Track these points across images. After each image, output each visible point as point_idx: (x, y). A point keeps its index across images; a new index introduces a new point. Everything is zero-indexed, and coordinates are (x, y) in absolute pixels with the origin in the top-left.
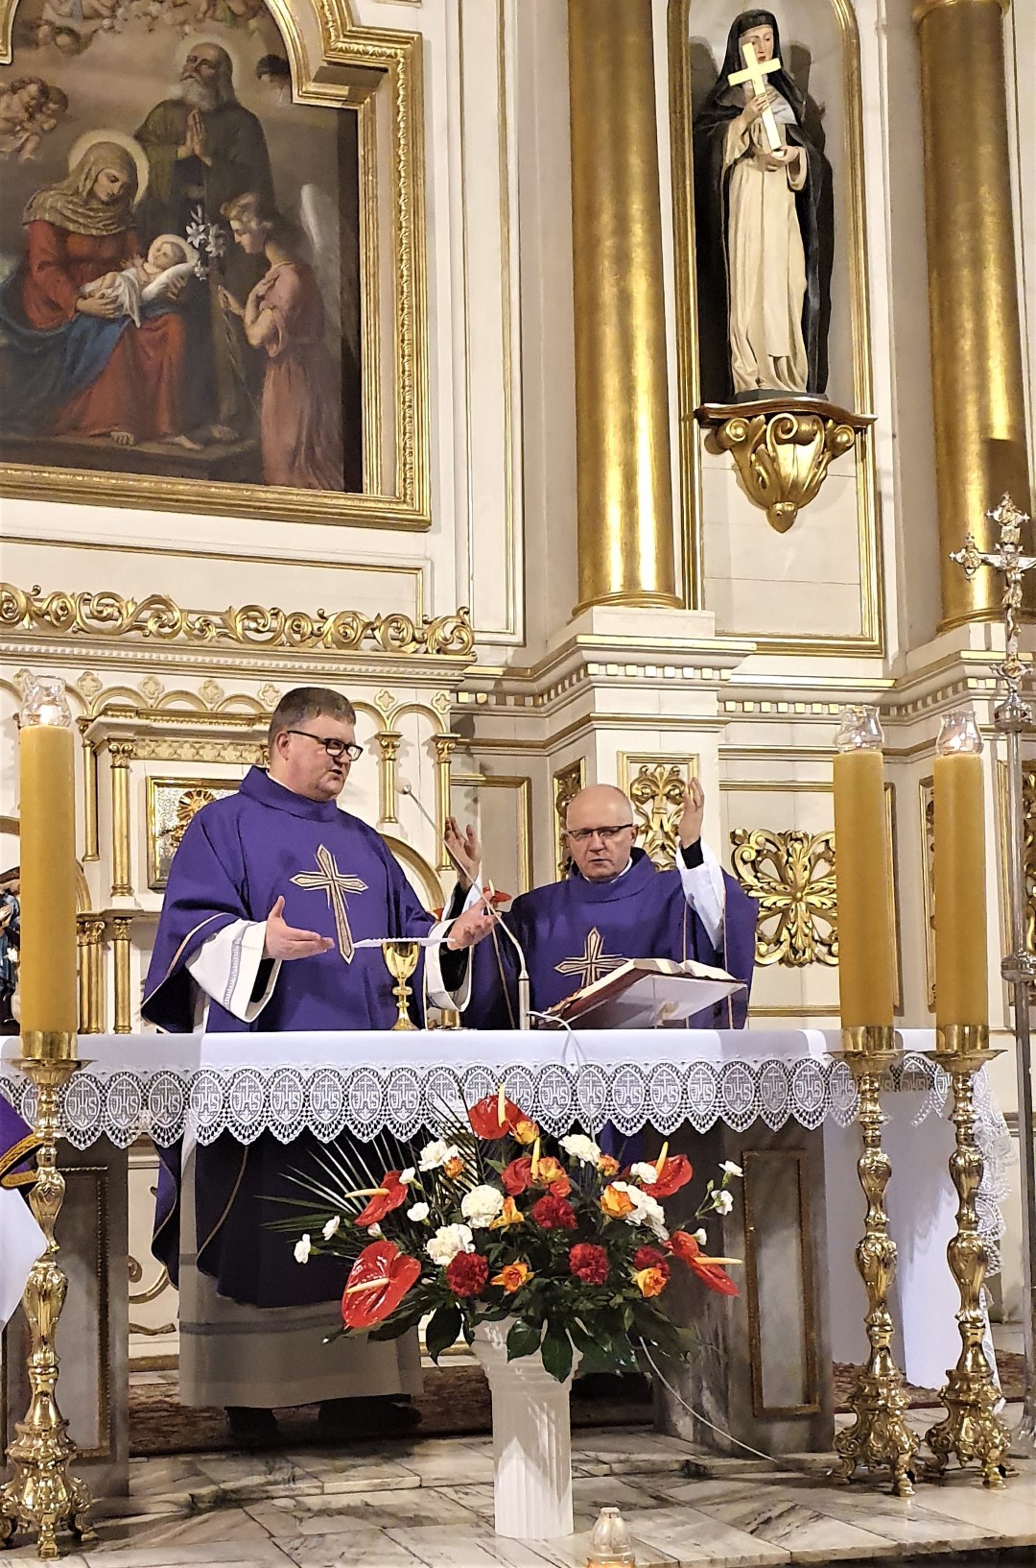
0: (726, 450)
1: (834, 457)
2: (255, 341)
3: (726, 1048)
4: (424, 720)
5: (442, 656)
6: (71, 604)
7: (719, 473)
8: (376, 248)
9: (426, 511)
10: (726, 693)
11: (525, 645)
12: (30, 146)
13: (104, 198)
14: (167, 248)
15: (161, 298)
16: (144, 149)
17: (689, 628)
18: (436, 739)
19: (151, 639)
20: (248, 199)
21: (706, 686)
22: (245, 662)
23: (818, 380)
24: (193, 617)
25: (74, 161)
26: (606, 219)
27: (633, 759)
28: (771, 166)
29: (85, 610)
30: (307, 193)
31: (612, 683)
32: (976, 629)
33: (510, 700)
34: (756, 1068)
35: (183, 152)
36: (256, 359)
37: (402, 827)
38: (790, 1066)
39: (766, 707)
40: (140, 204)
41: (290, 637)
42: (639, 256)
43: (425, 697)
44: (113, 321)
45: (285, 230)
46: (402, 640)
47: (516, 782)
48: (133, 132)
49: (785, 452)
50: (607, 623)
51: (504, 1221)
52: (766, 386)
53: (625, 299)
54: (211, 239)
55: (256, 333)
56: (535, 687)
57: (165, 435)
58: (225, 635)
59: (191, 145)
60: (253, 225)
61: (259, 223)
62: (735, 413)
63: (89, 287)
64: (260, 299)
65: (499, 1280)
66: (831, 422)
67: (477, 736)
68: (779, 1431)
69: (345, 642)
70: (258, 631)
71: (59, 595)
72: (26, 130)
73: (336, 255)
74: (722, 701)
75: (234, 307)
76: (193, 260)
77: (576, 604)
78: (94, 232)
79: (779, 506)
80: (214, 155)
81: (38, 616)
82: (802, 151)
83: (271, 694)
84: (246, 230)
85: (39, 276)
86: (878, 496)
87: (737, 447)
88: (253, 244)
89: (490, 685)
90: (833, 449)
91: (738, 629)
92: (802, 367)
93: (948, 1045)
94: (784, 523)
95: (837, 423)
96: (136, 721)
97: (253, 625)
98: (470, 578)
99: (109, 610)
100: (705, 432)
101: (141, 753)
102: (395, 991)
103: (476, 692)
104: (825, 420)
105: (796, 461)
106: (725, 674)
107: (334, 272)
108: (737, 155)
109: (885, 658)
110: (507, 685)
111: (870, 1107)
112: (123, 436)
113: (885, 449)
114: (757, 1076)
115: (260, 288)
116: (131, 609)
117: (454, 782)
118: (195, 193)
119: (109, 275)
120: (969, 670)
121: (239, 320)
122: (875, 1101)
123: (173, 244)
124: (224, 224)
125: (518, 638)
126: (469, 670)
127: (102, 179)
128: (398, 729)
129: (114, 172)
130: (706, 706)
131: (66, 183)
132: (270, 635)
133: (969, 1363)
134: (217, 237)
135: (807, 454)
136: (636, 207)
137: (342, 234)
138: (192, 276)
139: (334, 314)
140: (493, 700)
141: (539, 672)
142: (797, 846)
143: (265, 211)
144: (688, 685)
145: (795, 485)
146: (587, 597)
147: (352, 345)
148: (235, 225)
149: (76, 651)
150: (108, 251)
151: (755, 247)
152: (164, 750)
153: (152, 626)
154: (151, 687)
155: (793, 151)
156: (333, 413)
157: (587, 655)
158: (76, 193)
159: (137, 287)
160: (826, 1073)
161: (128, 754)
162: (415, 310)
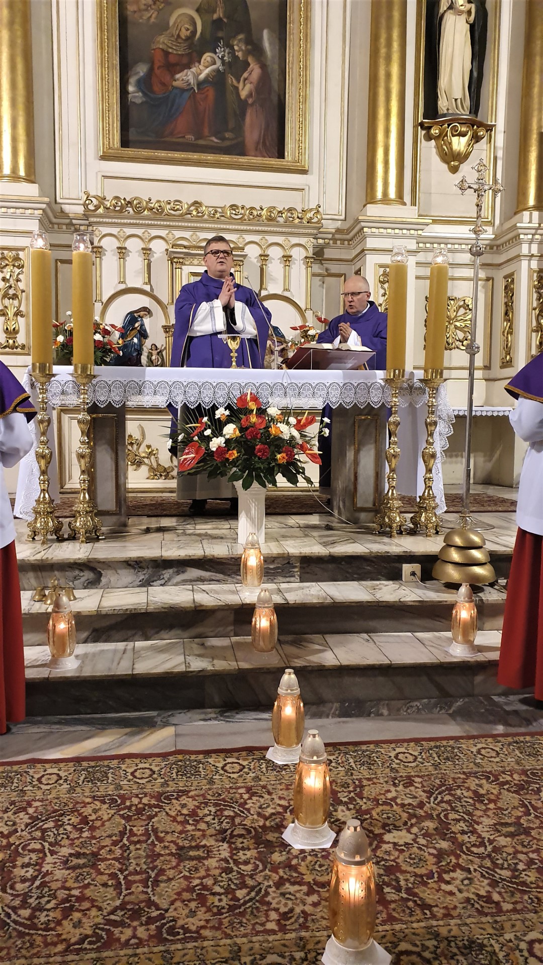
0: (431, 139)
1: (477, 142)
2: (243, 97)
3: (345, 377)
4: (301, 249)
5: (309, 224)
6: (162, 204)
7: (429, 149)
8: (293, 57)
9: (307, 166)
10: (420, 240)
11: (345, 220)
12: (154, 16)
13: (184, 38)
14: (209, 59)
15: (206, 80)
16: (200, 16)
17: (408, 213)
18: (306, 258)
19: (194, 218)
20: (241, 36)
21: (411, 237)
22: (231, 227)
23: (475, 107)
24: (210, 209)
25: (171, 23)
26: (383, 40)
27: (381, 266)
28: (460, 13)
29: (168, 207)
30: (266, 34)
31: (373, 236)
32: (526, 214)
33: (339, 242)
34: (356, 385)
35: (215, 16)
36: (243, 105)
37: (291, 293)
38: (369, 384)
40: (198, 39)
41: (248, 217)
42: (396, 57)
43: (303, 241)
44: (187, 90)
45: (256, 49)
46: (293, 218)
47: (339, 275)
48: (196, 8)
49: (455, 140)
50: (373, 210)
51: (235, 436)
52: (450, 112)
53: (388, 76)
54: (226, 55)
55: (244, 94)
56: (348, 237)
57: (207, 136)
58: (223, 216)
59: (219, 13)
60: (243, 48)
61: (246, 47)
62: (437, 123)
63: (178, 76)
64: (245, 79)
65: (227, 456)
66: (475, 127)
67: (326, 256)
69: (270, 219)
70: (236, 215)
71: (158, 201)
72: (152, 9)
73: (276, 60)
74: (418, 243)
75: (235, 82)
76: (219, 63)
77: (365, 203)
78: (180, 53)
79: (452, 163)
80: (228, 18)
81: (151, 209)
82: (473, 6)
83: (241, 240)
84: (241, 50)
85: (157, 72)
86: (495, 158)
87: (437, 138)
88: (243, 56)
89: (330, 236)
90: (476, 139)
91: (432, 214)
92: (468, 102)
94: (454, 170)
95: (478, 127)
96: (185, 250)
97: (234, 212)
98: (324, 193)
99: (178, 207)
100: (424, 132)
101: (187, 263)
103: (324, 239)
104: (473, 127)
105: (459, 144)
106: (420, 232)
107: (276, 67)
108: (445, 9)
109: (494, 226)
110: (337, 236)
112: (190, 138)
113: (500, 138)
114: (356, 388)
115: (245, 75)
116: (186, 206)
117: (314, 275)
118: (220, 34)
119: (186, 71)
120: (520, 231)
121: (237, 88)
123: (211, 57)
124: (232, 47)
125: (343, 217)
126: (321, 230)
127: (183, 29)
128: (291, 254)
129: (186, 26)
130: (412, 245)
131: (168, 31)
132: (241, 216)
134: (228, 53)
135: (464, 140)
136: (396, 34)
137: (280, 49)
138: (218, 71)
139: (275, 85)
140: (331, 242)
141: (349, 231)
142: (452, 302)
143: (249, 41)
144: (404, 237)
145: (459, 154)
146: (369, 200)
147: (282, 98)
148: (236, 48)
149: (165, 223)
150: (185, 60)
151: (450, 50)
152: (196, 262)
153: (194, 213)
154: (194, 237)
155: (468, 6)
156: (274, 125)
157: (363, 224)
158: (173, 36)
159: (196, 76)
160: (383, 386)
161: (182, 263)
162: (306, 83)
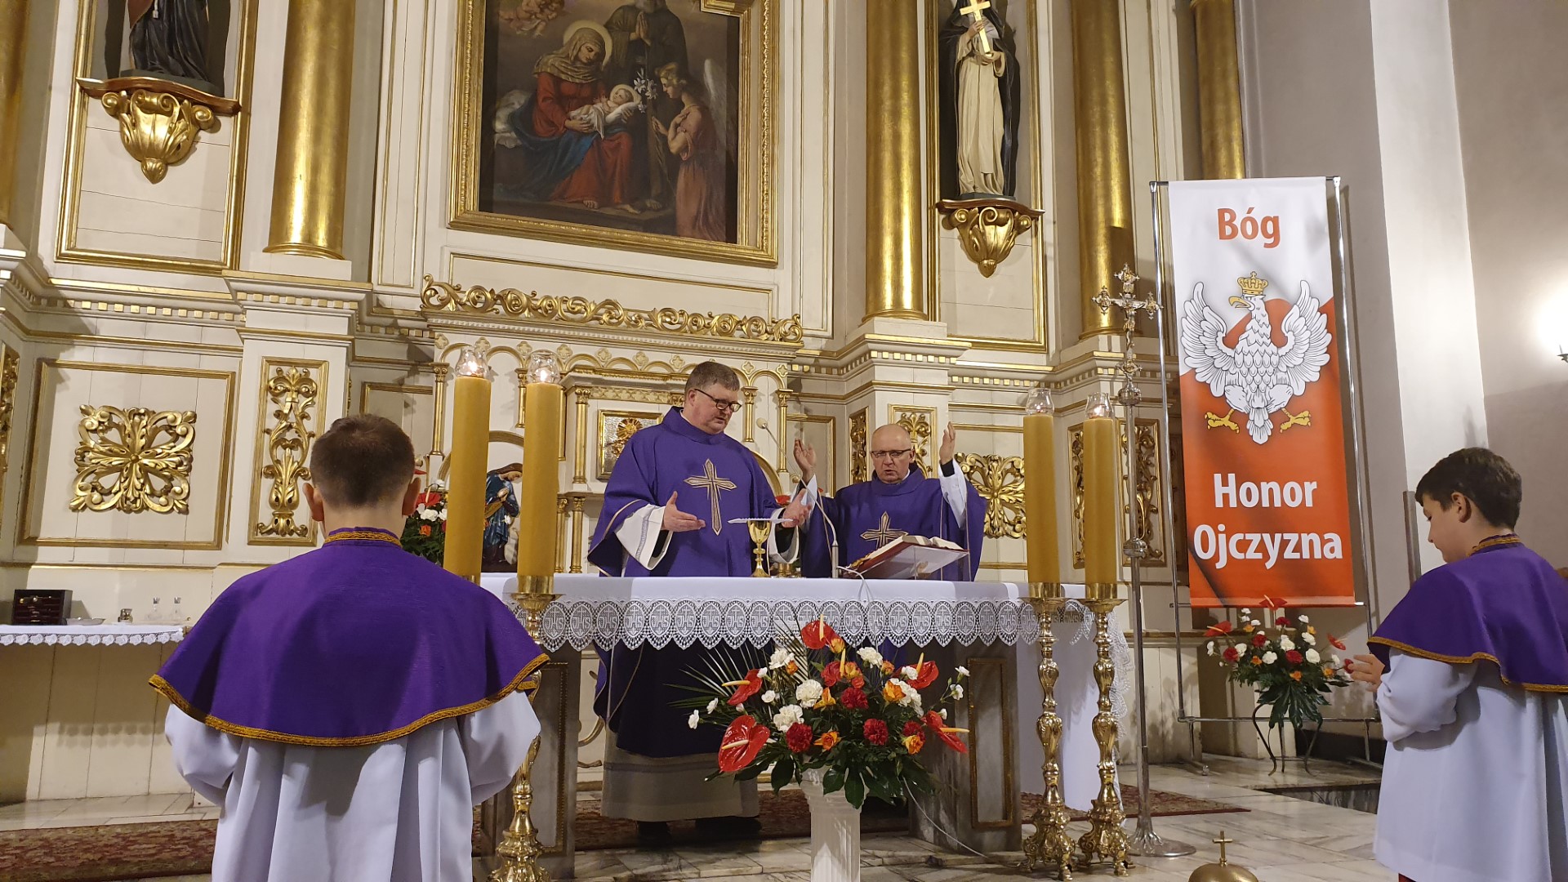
0: (953, 227)
1: (1019, 233)
2: (673, 151)
3: (958, 592)
4: (771, 379)
5: (783, 343)
6: (555, 303)
7: (950, 242)
8: (748, 100)
9: (775, 257)
10: (953, 370)
11: (833, 338)
12: (540, 28)
13: (584, 60)
14: (622, 93)
15: (617, 122)
16: (610, 32)
17: (930, 333)
18: (778, 392)
19: (604, 326)
20: (672, 66)
21: (940, 366)
22: (662, 342)
23: (1010, 188)
24: (631, 314)
26: (887, 89)
27: (897, 409)
28: (984, 62)
29: (564, 306)
30: (707, 64)
31: (885, 363)
32: (1103, 339)
33: (824, 370)
34: (976, 606)
35: (633, 36)
36: (674, 161)
37: (756, 445)
38: (997, 605)
39: (976, 380)
40: (607, 65)
41: (690, 328)
42: (906, 111)
43: (772, 367)
44: (588, 134)
45: (695, 87)
46: (759, 332)
47: (826, 420)
48: (604, 23)
49: (990, 229)
50: (883, 329)
51: (823, 703)
52: (979, 191)
53: (897, 137)
54: (648, 89)
55: (675, 146)
56: (839, 363)
57: (618, 204)
58: (651, 325)
59: (639, 32)
60: (675, 81)
61: (678, 81)
63: (573, 113)
64: (677, 126)
65: (819, 742)
66: (1017, 213)
67: (804, 391)
68: (988, 837)
69: (723, 331)
70: (671, 323)
71: (547, 297)
72: (538, 18)
73: (724, 103)
74: (951, 376)
75: (662, 129)
76: (637, 100)
77: (864, 315)
78: (577, 81)
79: (985, 262)
80: (652, 40)
81: (534, 309)
82: (1003, 54)
83: (678, 362)
84: (670, 84)
85: (542, 105)
86: (1045, 258)
87: (962, 226)
88: (674, 93)
89: (812, 361)
90: (1018, 229)
91: (959, 334)
92: (1001, 180)
93: (1093, 596)
94: (988, 272)
95: (1020, 214)
96: (593, 375)
97: (668, 320)
98: (801, 297)
99: (579, 307)
100: (942, 217)
101: (595, 395)
102: (755, 551)
103: (803, 365)
104: (1014, 213)
105: (997, 235)
106: (953, 360)
107: (723, 112)
108: (964, 55)
109: (1048, 353)
110: (821, 361)
111: (1046, 633)
112: (591, 203)
113: (1049, 231)
114: (977, 611)
115: (678, 119)
116: (593, 308)
117: (788, 418)
118: (640, 61)
119: (586, 107)
120: (1098, 363)
121: (665, 138)
122: (1048, 629)
123: (626, 91)
124: (657, 80)
125: (829, 333)
126: (799, 351)
127: (583, 48)
128: (756, 385)
129: (589, 45)
130: (941, 379)
131: (561, 51)
132: (679, 326)
133: (1105, 796)
134: (652, 88)
135: (1003, 231)
137: (729, 89)
138: (636, 109)
139: (722, 136)
140: (813, 370)
141: (841, 354)
142: (995, 464)
143: (682, 73)
144: (930, 366)
145: (996, 249)
146: (871, 311)
147: (733, 155)
148: (664, 81)
149: (557, 331)
150: (586, 92)
151: (974, 108)
152: (610, 394)
153: (605, 317)
154: (603, 355)
155: (997, 54)
156: (720, 195)
157: (870, 346)
158: (568, 57)
159: (602, 115)
160: (1019, 610)
161: (588, 396)
162: (771, 138)
